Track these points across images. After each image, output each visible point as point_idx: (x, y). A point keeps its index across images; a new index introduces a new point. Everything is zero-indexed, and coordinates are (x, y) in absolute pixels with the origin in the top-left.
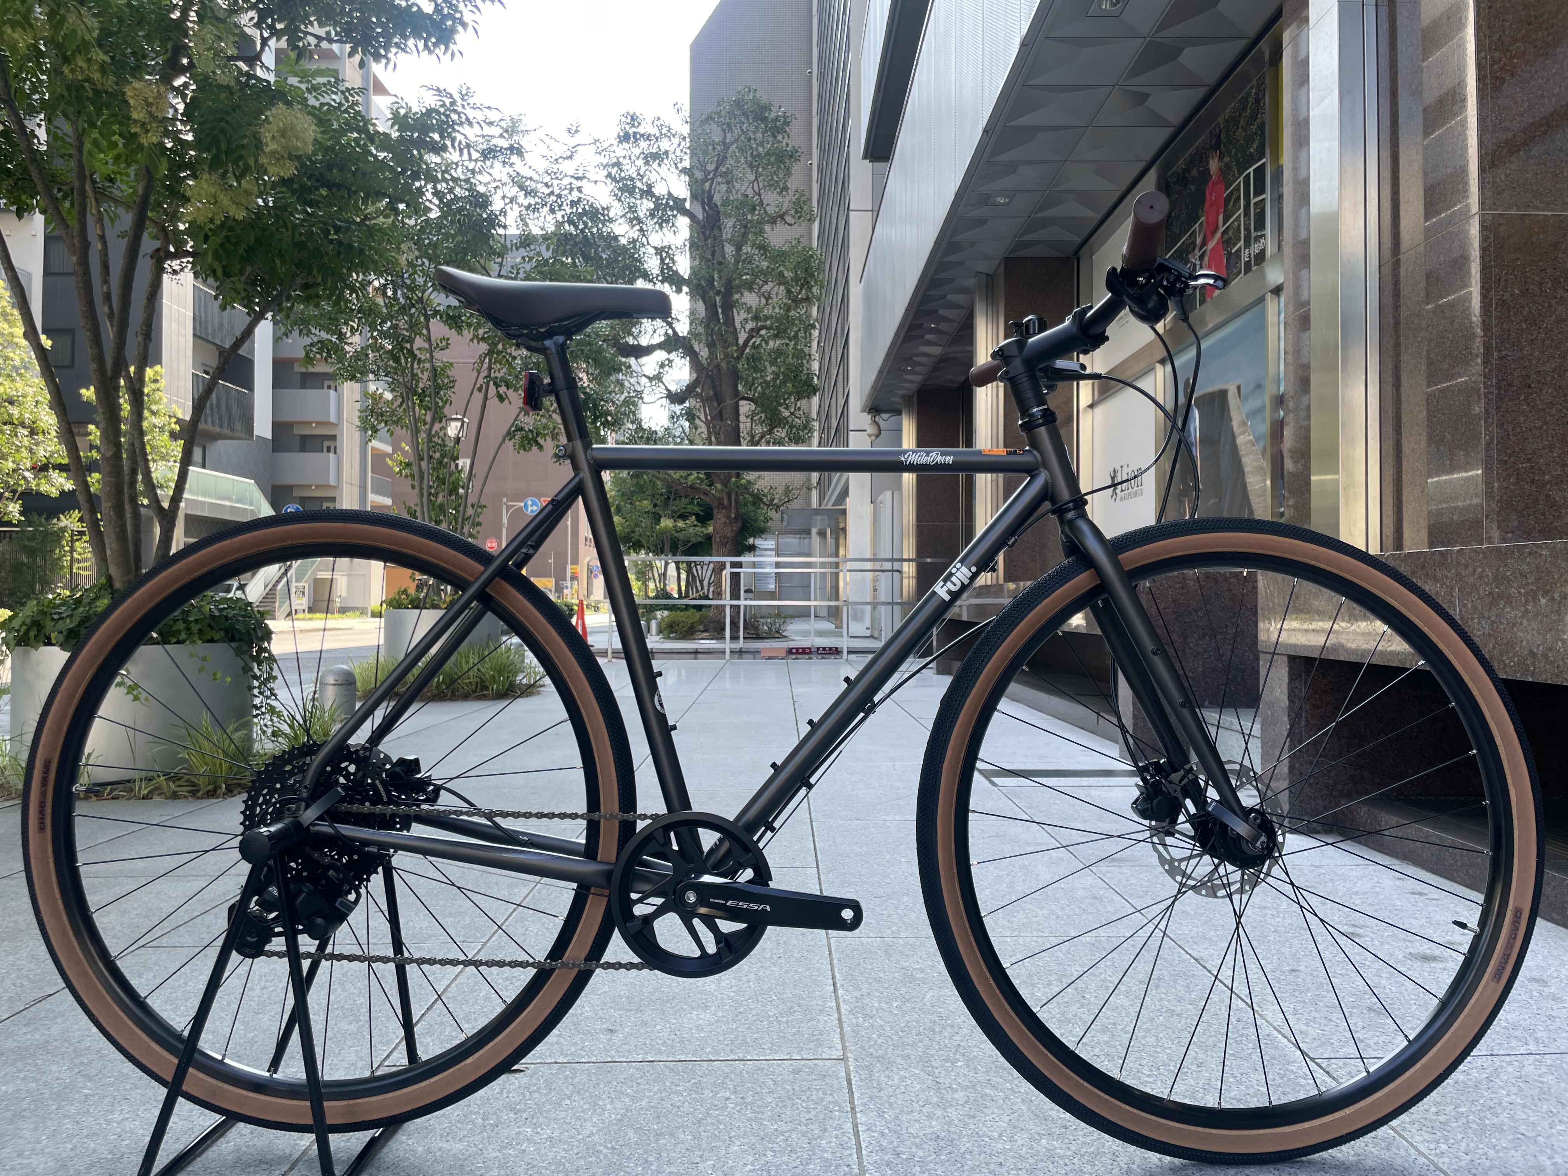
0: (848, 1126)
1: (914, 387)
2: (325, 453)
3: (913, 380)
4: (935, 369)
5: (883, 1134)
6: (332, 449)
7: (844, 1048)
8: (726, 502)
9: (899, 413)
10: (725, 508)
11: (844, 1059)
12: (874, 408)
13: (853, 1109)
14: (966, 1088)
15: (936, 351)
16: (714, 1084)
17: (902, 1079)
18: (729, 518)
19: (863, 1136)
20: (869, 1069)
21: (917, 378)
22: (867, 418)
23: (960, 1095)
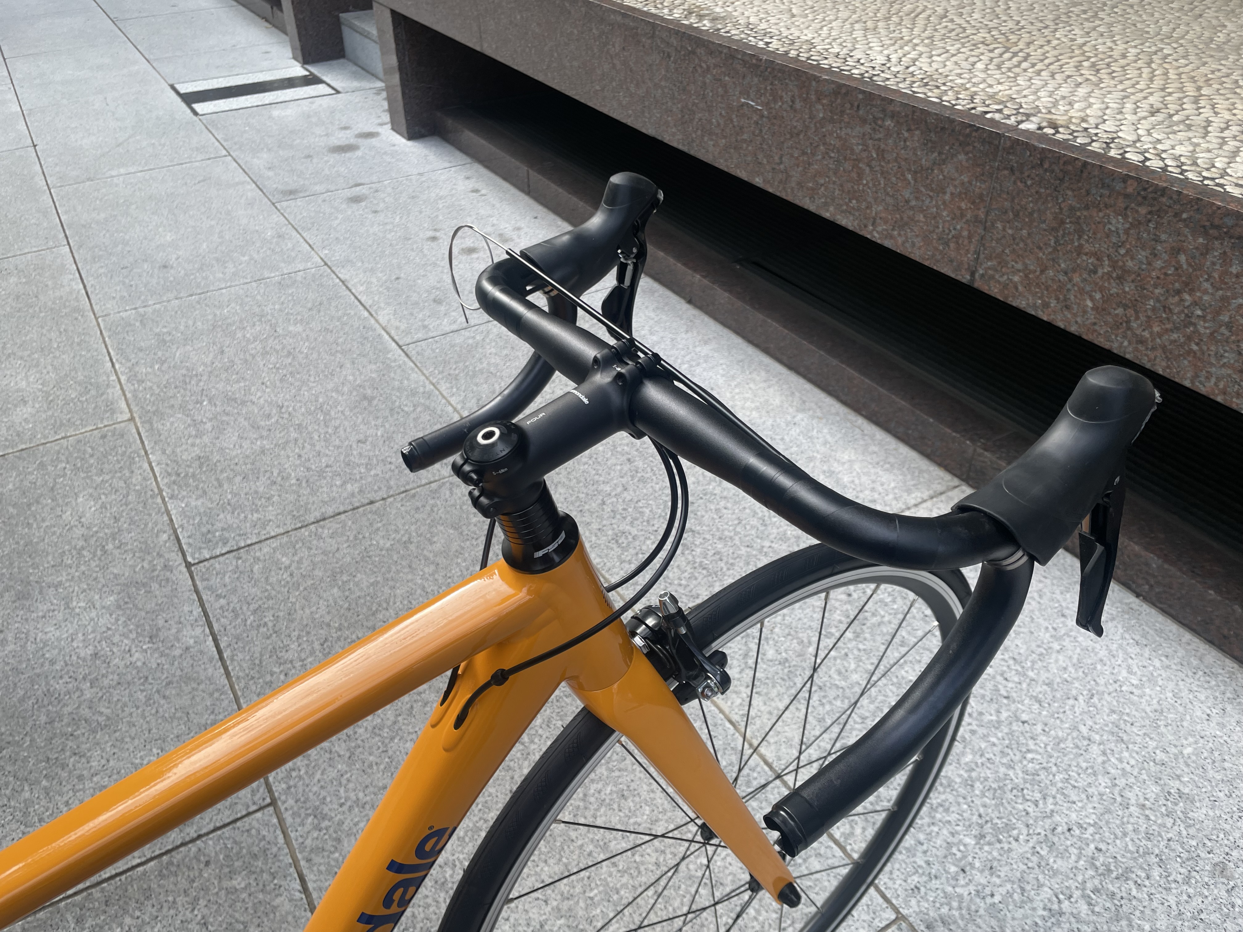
0: (146, 466)
5: (167, 465)
7: (131, 411)
11: (132, 419)
13: (146, 452)
14: (211, 420)
16: (52, 461)
17: (172, 424)
19: (156, 469)
20: (150, 422)
23: (209, 426)
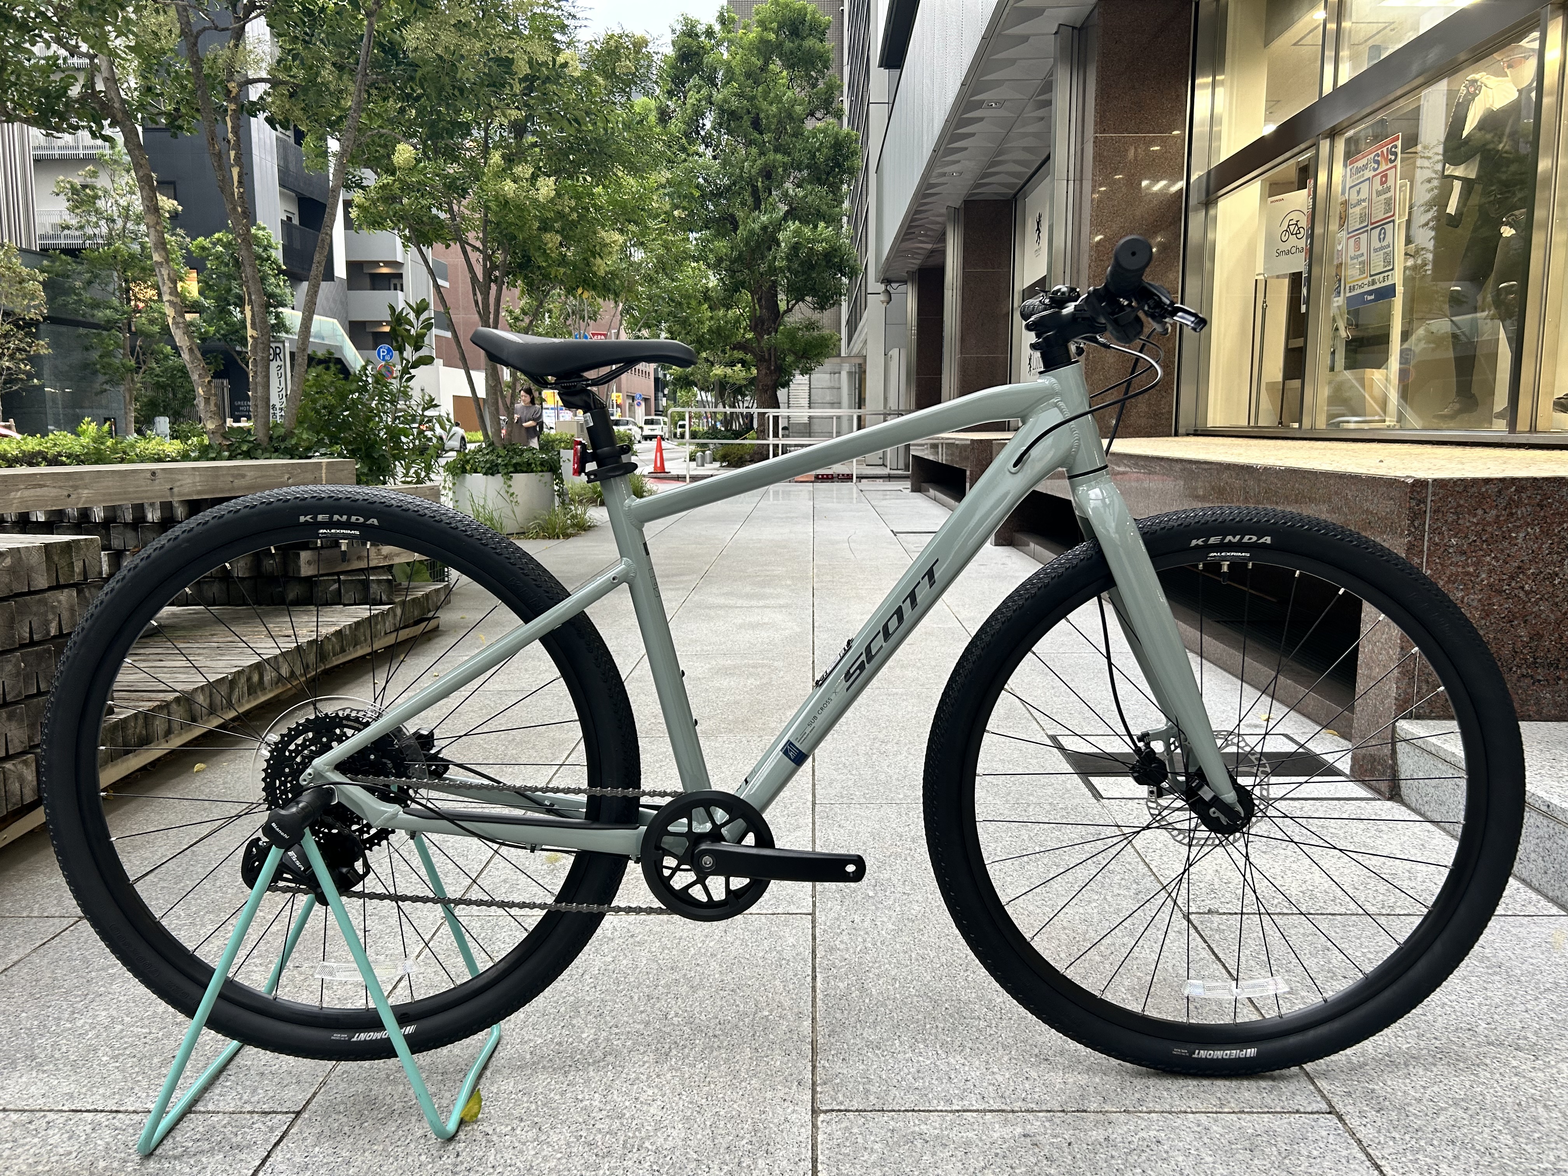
1: (916, 267)
2: (392, 292)
3: (915, 263)
4: (929, 257)
6: (399, 287)
8: (767, 356)
9: (905, 282)
10: (765, 361)
12: (887, 281)
15: (929, 246)
18: (769, 368)
21: (918, 262)
22: (882, 287)
